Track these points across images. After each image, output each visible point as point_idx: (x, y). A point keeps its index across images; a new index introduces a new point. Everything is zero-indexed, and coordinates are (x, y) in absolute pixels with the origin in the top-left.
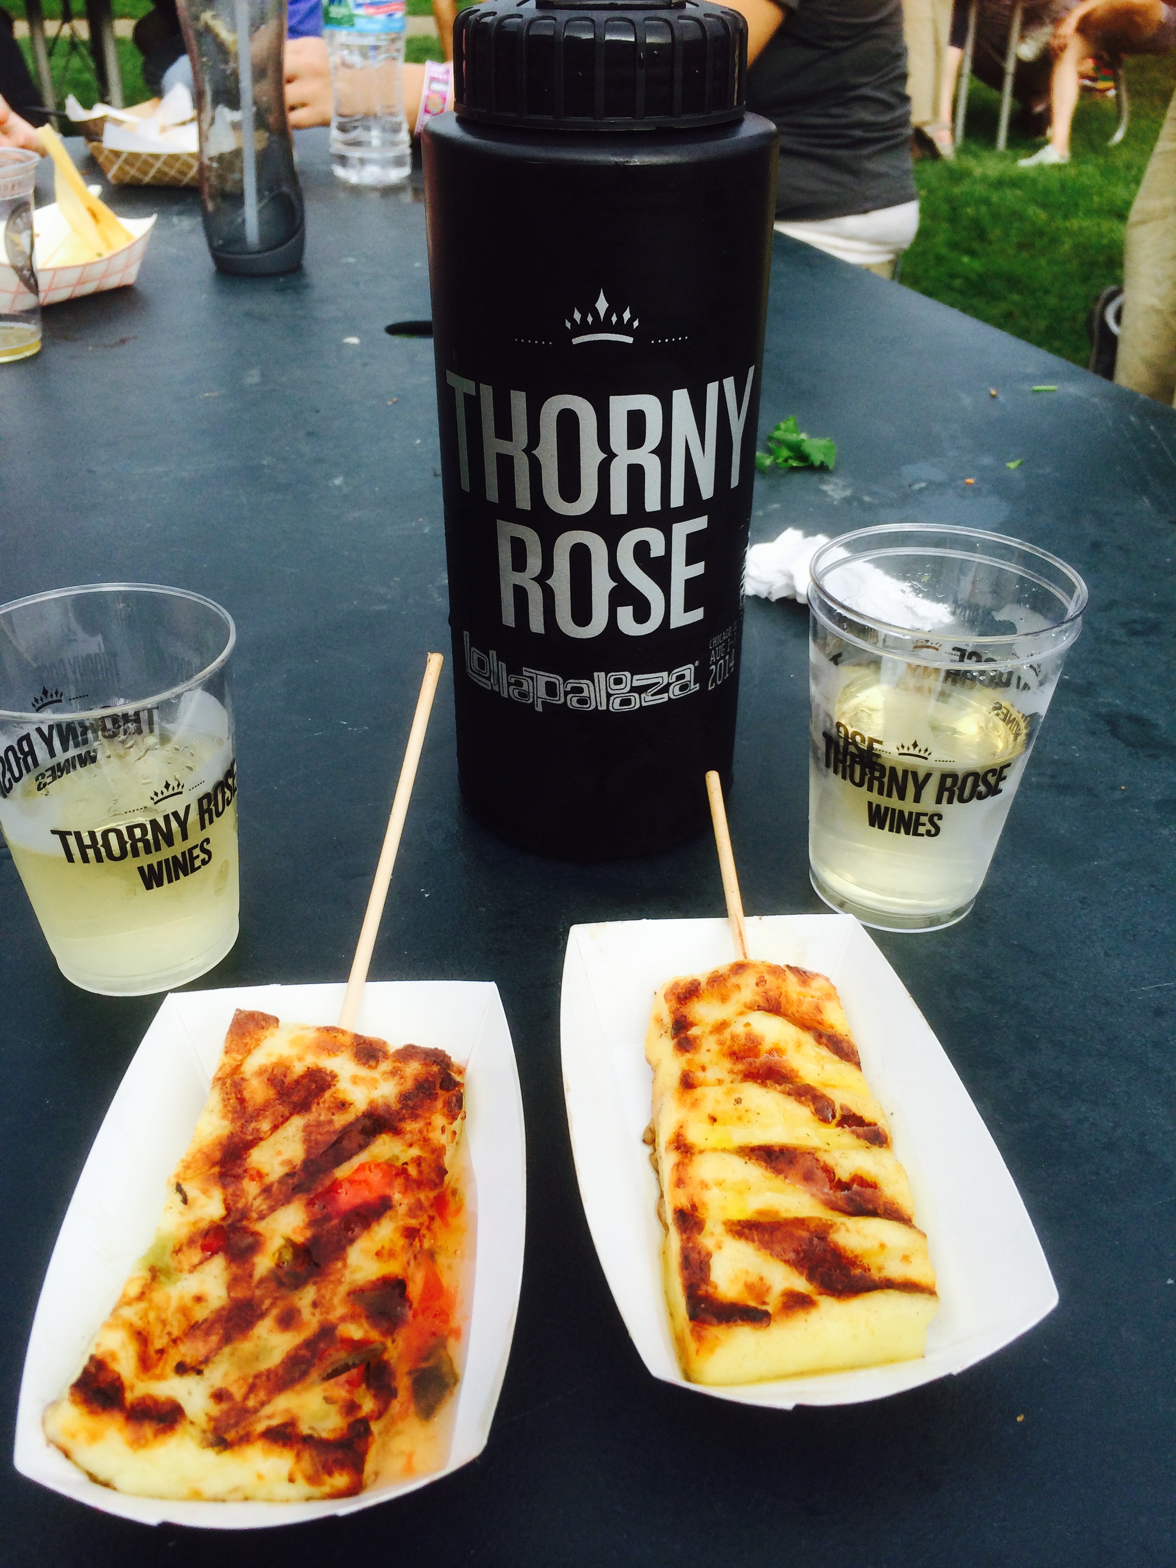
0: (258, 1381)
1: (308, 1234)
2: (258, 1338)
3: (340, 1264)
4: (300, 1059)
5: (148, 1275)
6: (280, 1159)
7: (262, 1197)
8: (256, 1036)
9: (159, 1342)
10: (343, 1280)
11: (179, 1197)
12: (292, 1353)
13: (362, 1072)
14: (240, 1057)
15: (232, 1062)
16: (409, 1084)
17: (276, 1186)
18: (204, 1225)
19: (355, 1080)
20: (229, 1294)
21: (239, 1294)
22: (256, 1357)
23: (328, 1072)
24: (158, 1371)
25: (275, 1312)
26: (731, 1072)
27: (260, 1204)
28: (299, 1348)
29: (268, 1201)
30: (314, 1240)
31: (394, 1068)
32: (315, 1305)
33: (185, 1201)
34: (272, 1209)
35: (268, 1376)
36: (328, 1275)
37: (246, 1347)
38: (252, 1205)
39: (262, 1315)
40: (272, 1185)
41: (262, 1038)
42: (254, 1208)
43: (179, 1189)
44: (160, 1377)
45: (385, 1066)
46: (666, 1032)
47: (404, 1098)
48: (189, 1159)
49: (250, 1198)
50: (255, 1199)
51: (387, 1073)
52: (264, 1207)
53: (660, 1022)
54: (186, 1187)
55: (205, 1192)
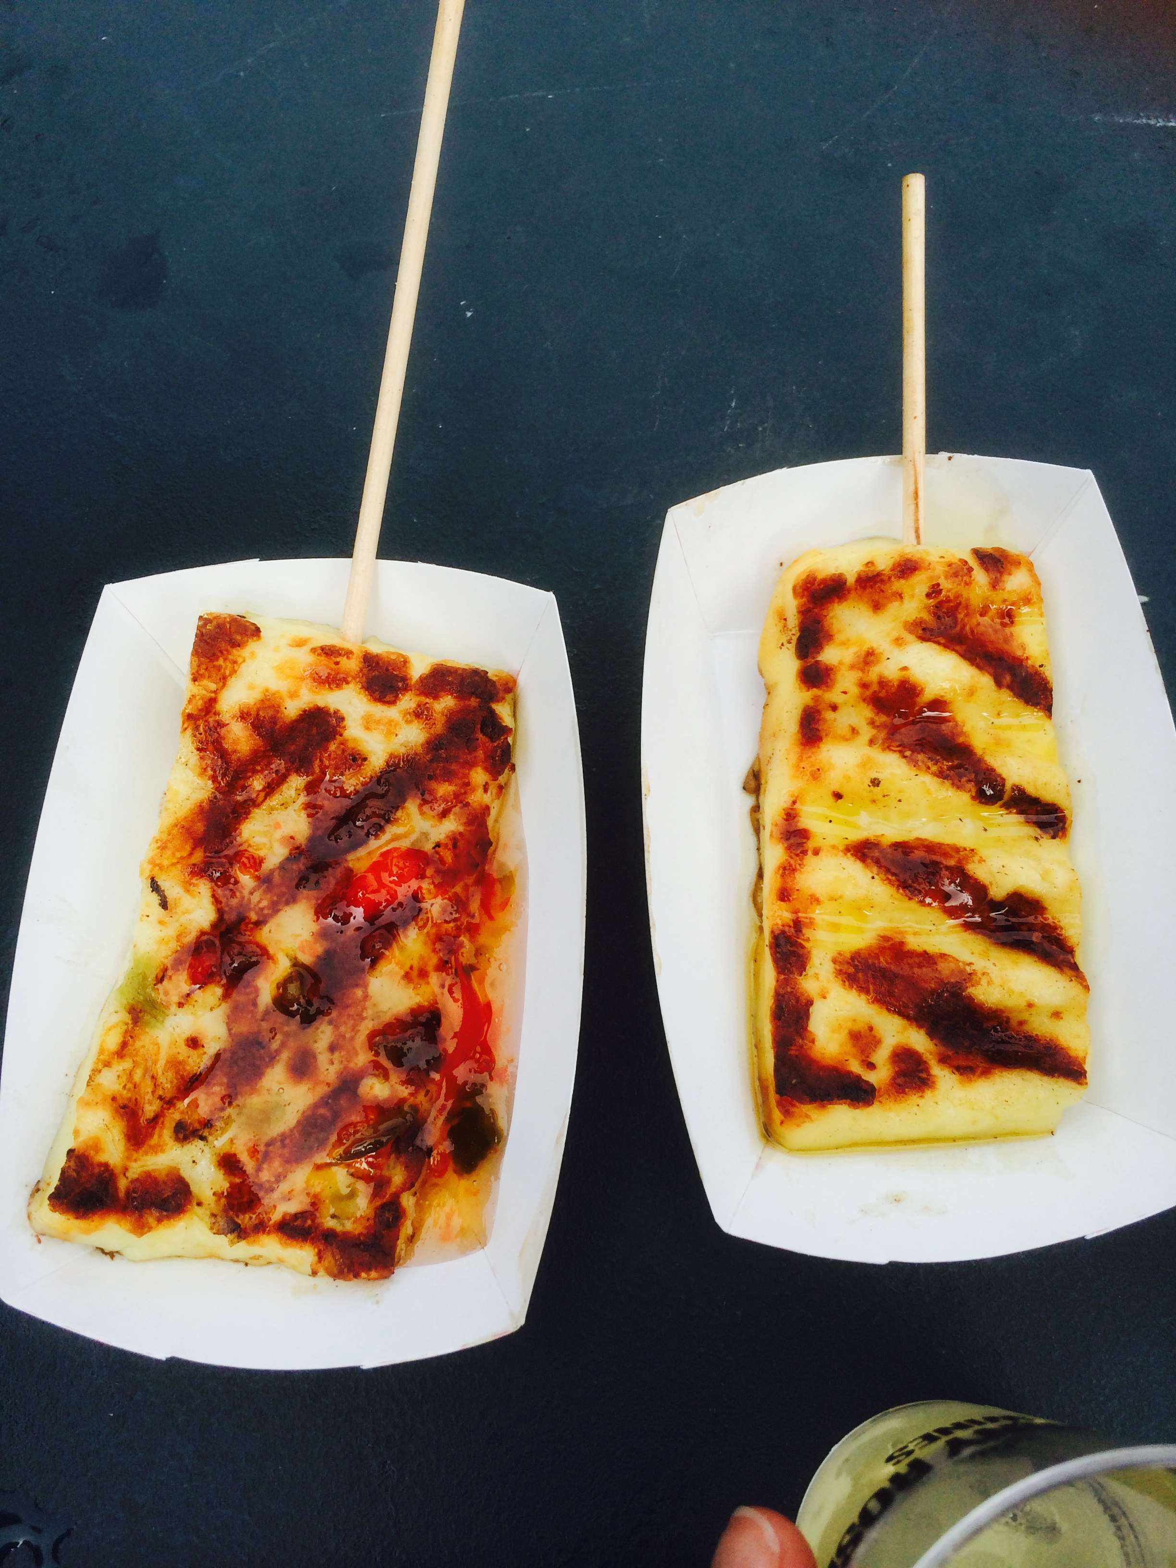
0: (271, 1148)
1: (319, 949)
2: (268, 1090)
3: (359, 993)
4: (293, 695)
5: (127, 1018)
6: (278, 834)
7: (261, 890)
8: (230, 657)
9: (150, 1109)
10: (365, 1015)
11: (155, 898)
12: (309, 1113)
13: (380, 711)
14: (213, 686)
15: (204, 692)
16: (439, 728)
17: (276, 874)
18: (190, 938)
19: (369, 724)
20: (230, 1030)
21: (243, 1027)
22: (266, 1116)
23: (332, 711)
24: (154, 1141)
25: (285, 1056)
26: (872, 723)
27: (259, 900)
28: (316, 1106)
29: (269, 896)
30: (327, 958)
31: (419, 706)
32: (332, 1048)
33: (164, 905)
34: (275, 908)
35: (282, 1141)
36: (347, 1006)
37: (254, 1102)
38: (249, 900)
39: (272, 1059)
40: (272, 872)
41: (240, 660)
42: (252, 906)
43: (155, 887)
44: (158, 1149)
45: (408, 701)
46: (789, 642)
47: (434, 745)
48: (165, 837)
49: (246, 893)
50: (251, 893)
51: (409, 713)
52: (264, 903)
53: (783, 621)
54: (163, 884)
55: (187, 887)
